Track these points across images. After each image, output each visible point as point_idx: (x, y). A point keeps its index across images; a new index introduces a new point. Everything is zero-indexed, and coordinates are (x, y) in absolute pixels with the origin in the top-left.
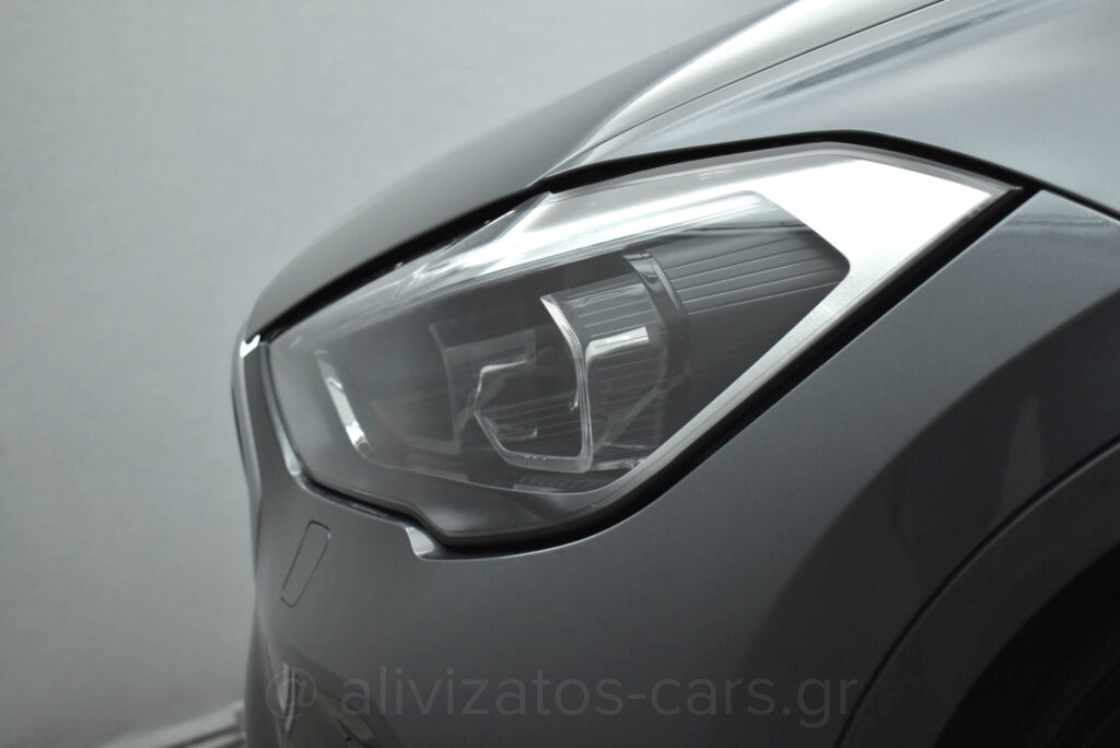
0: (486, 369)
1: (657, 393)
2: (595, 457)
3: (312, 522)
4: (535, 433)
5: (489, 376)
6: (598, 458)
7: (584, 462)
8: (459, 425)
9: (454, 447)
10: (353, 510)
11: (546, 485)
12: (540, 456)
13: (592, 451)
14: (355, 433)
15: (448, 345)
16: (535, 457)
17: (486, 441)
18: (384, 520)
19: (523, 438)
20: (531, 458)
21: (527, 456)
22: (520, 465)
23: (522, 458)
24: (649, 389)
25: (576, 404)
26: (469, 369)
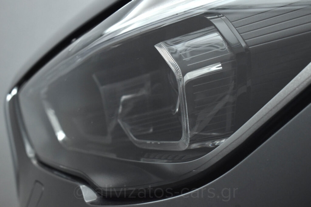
0: (124, 98)
1: (228, 98)
2: (190, 141)
3: (37, 181)
4: (151, 130)
5: (126, 101)
6: (192, 141)
7: (183, 144)
8: (111, 128)
9: (108, 139)
10: (54, 175)
11: (160, 158)
12: (156, 142)
13: (189, 137)
14: (61, 136)
15: (102, 84)
16: (153, 142)
17: (125, 136)
18: (69, 181)
19: (145, 133)
20: (151, 143)
21: (148, 142)
22: (145, 147)
23: (146, 143)
24: (224, 96)
25: (177, 110)
26: (114, 97)
